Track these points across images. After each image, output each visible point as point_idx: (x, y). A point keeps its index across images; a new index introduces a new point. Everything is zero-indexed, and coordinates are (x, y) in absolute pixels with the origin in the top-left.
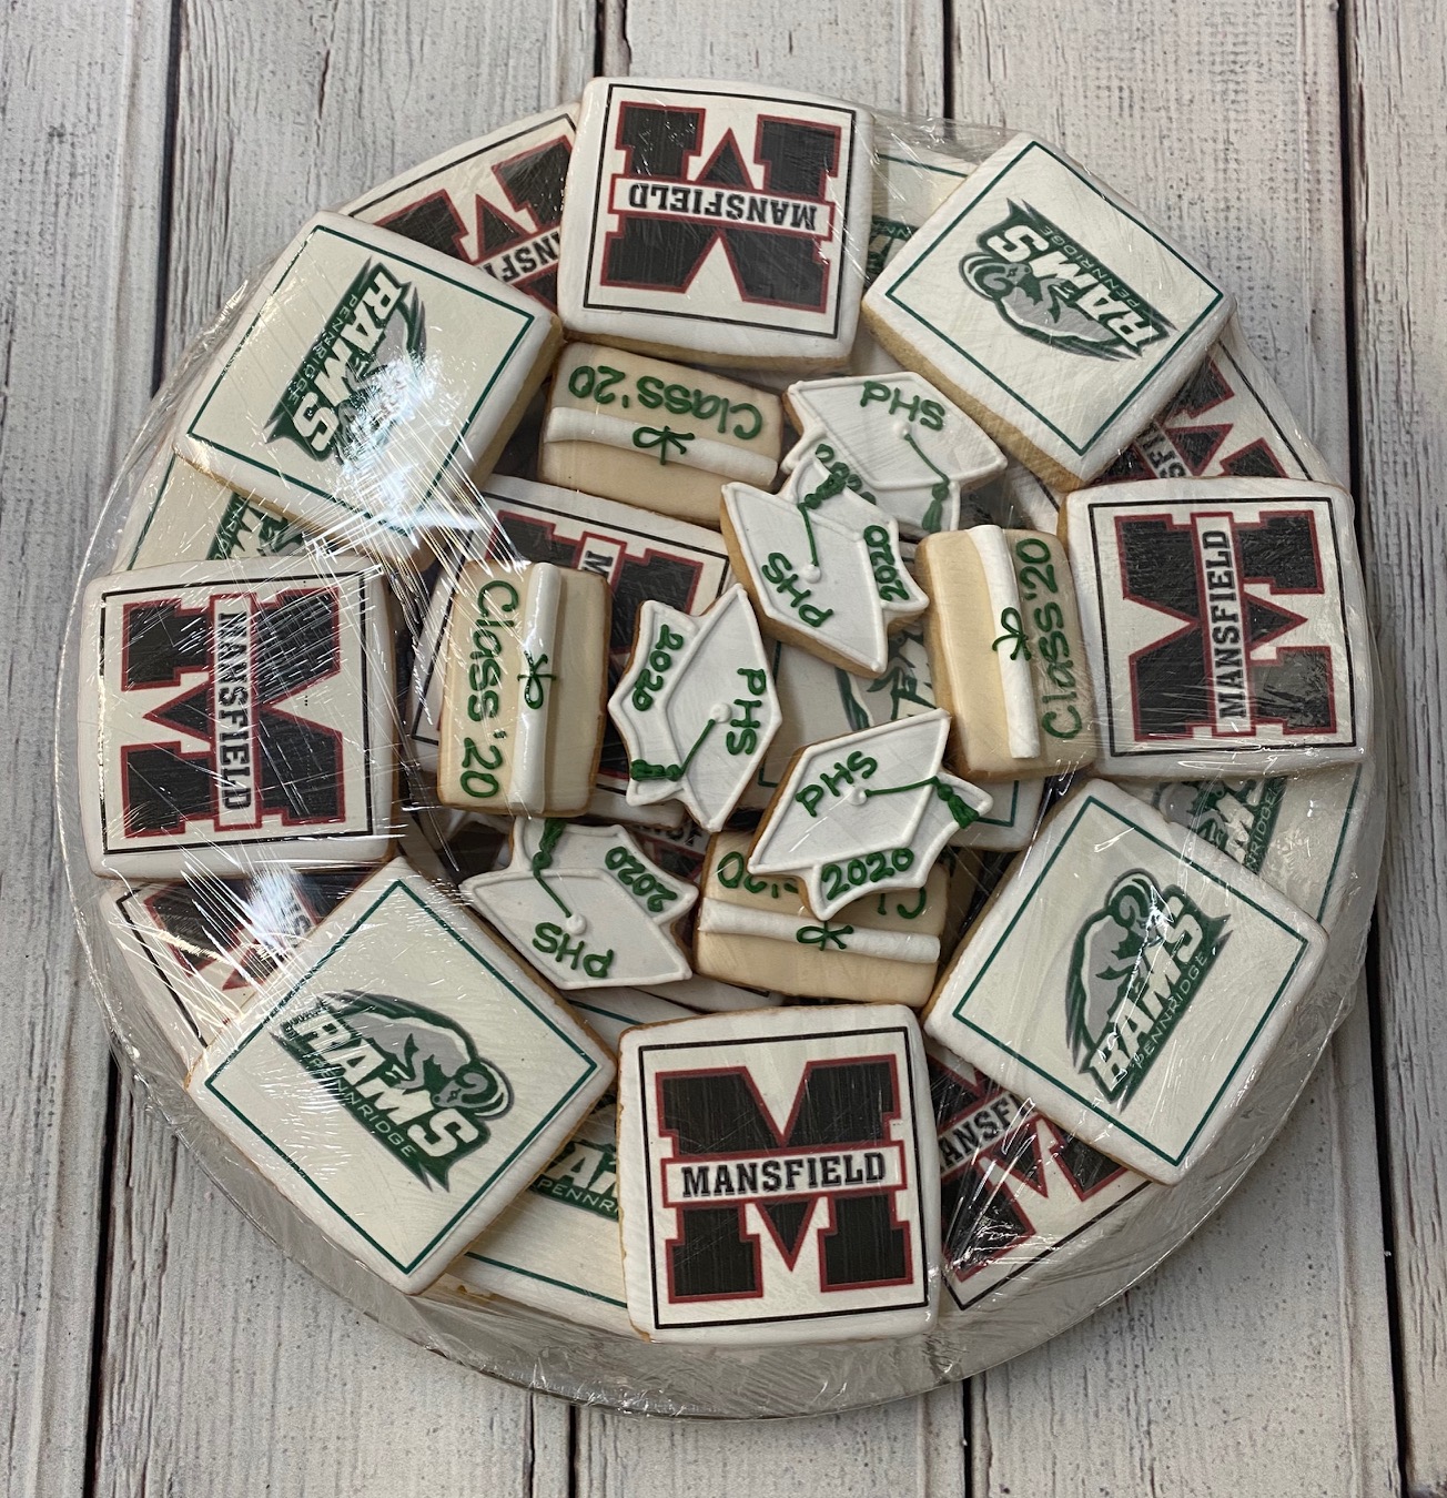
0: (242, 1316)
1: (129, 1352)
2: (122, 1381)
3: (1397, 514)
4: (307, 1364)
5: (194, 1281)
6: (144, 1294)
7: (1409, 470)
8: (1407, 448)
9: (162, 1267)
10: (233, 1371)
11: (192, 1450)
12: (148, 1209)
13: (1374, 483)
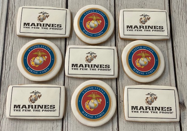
2: (4, 84)
5: (14, 72)
6: (7, 73)
9: (10, 70)
12: (8, 63)
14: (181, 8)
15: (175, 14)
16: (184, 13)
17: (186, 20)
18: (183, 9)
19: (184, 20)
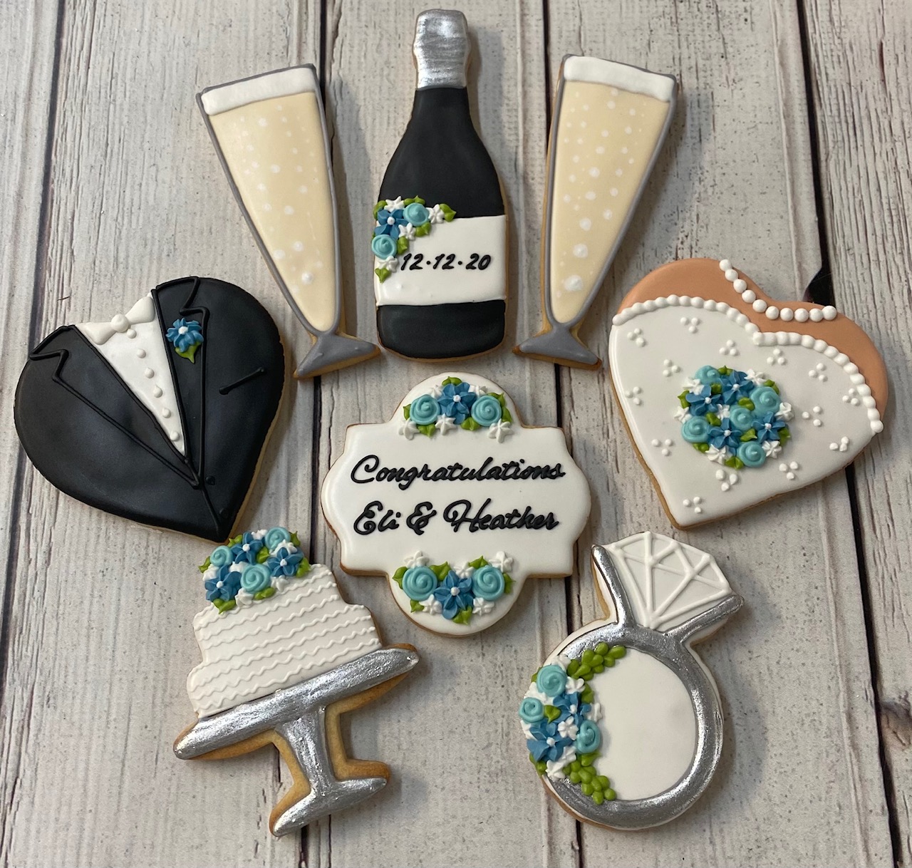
0: (96, 593)
1: (25, 616)
2: (21, 633)
3: (835, 86)
4: (136, 625)
5: (67, 572)
6: (36, 579)
7: (842, 60)
8: (839, 47)
9: (48, 562)
10: (90, 628)
11: (62, 677)
12: (40, 527)
13: (819, 67)
14: (879, 233)
15: (851, 264)
16: (898, 259)
17: (905, 291)
18: (890, 239)
19: (896, 292)
